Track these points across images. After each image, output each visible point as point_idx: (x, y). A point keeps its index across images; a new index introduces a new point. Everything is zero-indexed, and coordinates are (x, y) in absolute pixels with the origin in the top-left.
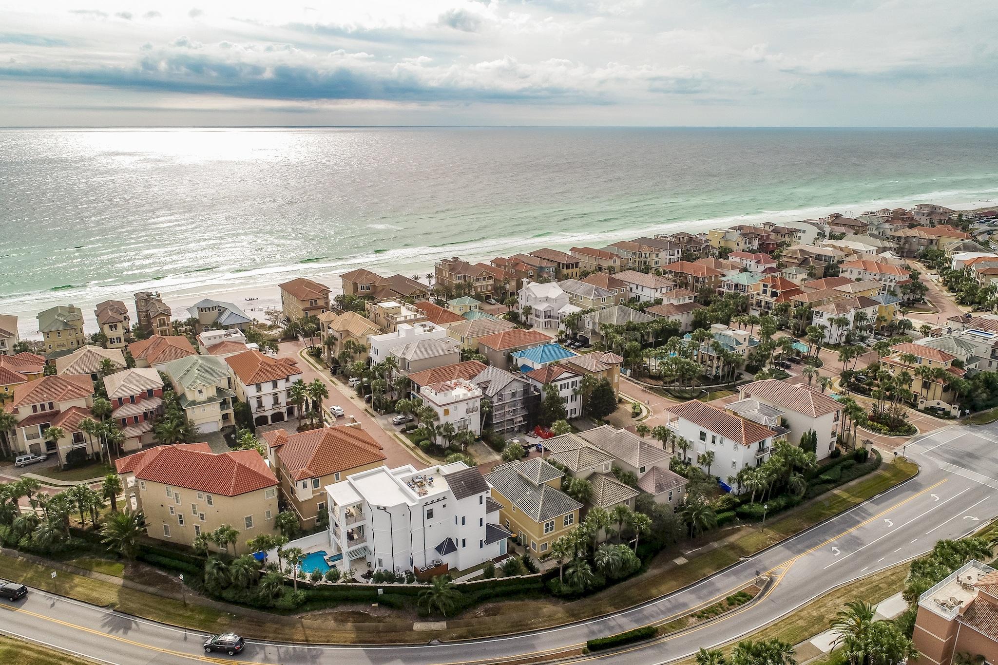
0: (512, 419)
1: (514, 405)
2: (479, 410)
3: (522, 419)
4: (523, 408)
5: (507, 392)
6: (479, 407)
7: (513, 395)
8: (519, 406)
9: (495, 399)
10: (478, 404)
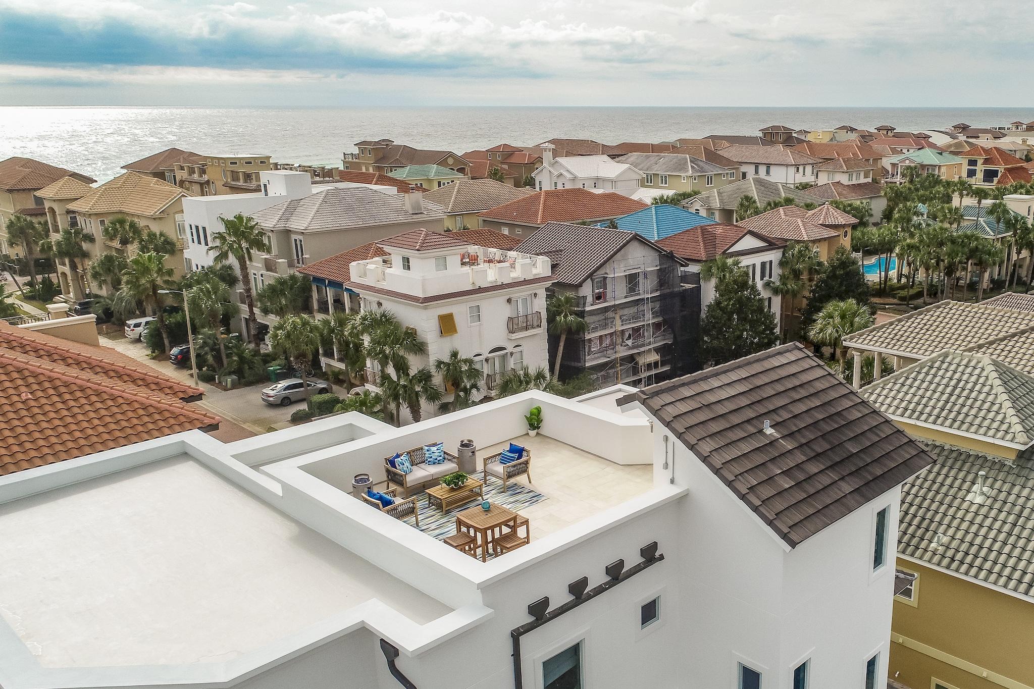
0: (631, 358)
1: (635, 318)
2: (544, 323)
3: (654, 357)
4: (657, 326)
5: (618, 271)
6: (544, 315)
7: (632, 280)
8: (650, 319)
9: (587, 291)
10: (540, 305)
